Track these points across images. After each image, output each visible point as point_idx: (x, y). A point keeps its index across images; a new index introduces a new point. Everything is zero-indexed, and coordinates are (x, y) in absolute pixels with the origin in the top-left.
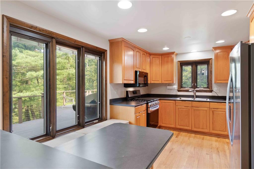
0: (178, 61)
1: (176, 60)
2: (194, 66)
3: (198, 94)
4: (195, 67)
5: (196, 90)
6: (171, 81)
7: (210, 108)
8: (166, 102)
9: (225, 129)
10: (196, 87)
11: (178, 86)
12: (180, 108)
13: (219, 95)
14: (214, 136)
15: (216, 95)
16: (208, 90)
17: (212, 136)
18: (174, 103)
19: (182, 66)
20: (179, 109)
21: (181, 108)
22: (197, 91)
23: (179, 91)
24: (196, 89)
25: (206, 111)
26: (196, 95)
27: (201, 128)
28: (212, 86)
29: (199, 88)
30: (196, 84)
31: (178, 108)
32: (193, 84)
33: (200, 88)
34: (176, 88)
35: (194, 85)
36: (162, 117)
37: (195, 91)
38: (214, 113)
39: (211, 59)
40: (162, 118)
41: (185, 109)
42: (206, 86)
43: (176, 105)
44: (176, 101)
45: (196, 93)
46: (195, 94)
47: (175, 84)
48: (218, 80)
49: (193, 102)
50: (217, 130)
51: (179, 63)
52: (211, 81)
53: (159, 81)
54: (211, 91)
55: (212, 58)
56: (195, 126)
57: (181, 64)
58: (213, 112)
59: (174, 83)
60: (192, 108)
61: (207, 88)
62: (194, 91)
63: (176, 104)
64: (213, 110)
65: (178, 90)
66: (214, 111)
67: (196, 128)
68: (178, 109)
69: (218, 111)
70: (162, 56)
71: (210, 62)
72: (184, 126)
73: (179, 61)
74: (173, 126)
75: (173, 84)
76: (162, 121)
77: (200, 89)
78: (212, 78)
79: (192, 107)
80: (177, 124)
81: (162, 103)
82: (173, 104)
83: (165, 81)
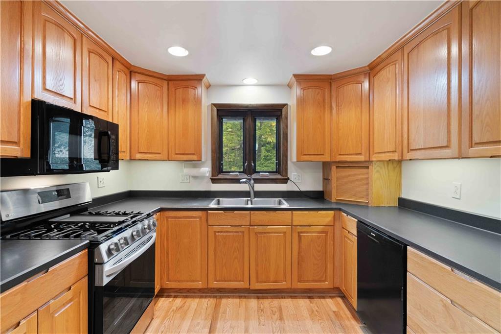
0: (212, 104)
1: (208, 99)
2: (249, 120)
3: (259, 187)
4: (252, 124)
5: (254, 180)
6: (194, 154)
7: (292, 226)
8: (179, 218)
9: (324, 276)
10: (253, 170)
11: (212, 167)
12: (219, 232)
13: (301, 190)
14: (300, 295)
15: (296, 189)
16: (279, 177)
17: (296, 295)
18: (204, 219)
19: (222, 119)
20: (217, 234)
21: (221, 232)
22: (257, 181)
23: (214, 181)
24: (253, 176)
25: (285, 233)
26: (256, 189)
27: (272, 279)
28: (286, 169)
29: (259, 172)
30: (253, 164)
31: (215, 232)
32: (246, 164)
33: (261, 173)
34: (208, 175)
35: (250, 164)
36: (168, 261)
37: (252, 182)
38: (302, 238)
39: (286, 106)
40: (168, 265)
41: (232, 232)
42: (273, 167)
43: (210, 223)
44: (209, 212)
45: (255, 184)
46: (253, 188)
47: (204, 162)
48: (304, 155)
49: (252, 212)
50: (308, 281)
51: (215, 109)
52: (284, 157)
53: (160, 153)
54: (285, 180)
55: (287, 104)
56: (257, 277)
57: (220, 113)
58: (299, 236)
59: (203, 160)
60: (249, 228)
61: (276, 172)
62: (250, 180)
63: (207, 220)
64: (299, 229)
65: (211, 179)
66: (301, 232)
67: (261, 282)
68: (215, 234)
69: (310, 232)
70: (170, 82)
71: (283, 113)
72: (230, 281)
73: (215, 105)
74: (199, 285)
75: (200, 162)
76: (168, 275)
77: (262, 176)
78: (287, 150)
79: (251, 227)
80: (211, 277)
81: (167, 220)
82: (201, 220)
83: (176, 154)
